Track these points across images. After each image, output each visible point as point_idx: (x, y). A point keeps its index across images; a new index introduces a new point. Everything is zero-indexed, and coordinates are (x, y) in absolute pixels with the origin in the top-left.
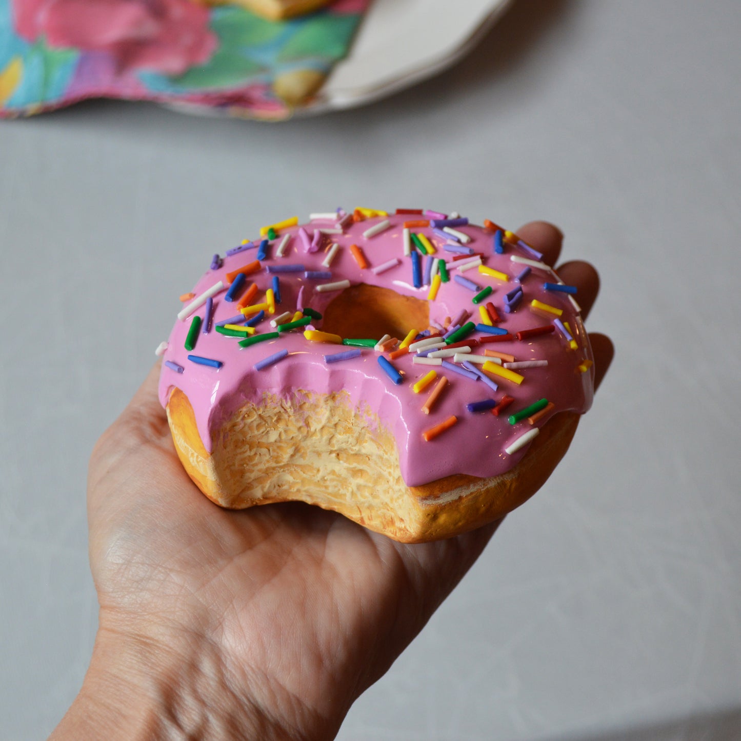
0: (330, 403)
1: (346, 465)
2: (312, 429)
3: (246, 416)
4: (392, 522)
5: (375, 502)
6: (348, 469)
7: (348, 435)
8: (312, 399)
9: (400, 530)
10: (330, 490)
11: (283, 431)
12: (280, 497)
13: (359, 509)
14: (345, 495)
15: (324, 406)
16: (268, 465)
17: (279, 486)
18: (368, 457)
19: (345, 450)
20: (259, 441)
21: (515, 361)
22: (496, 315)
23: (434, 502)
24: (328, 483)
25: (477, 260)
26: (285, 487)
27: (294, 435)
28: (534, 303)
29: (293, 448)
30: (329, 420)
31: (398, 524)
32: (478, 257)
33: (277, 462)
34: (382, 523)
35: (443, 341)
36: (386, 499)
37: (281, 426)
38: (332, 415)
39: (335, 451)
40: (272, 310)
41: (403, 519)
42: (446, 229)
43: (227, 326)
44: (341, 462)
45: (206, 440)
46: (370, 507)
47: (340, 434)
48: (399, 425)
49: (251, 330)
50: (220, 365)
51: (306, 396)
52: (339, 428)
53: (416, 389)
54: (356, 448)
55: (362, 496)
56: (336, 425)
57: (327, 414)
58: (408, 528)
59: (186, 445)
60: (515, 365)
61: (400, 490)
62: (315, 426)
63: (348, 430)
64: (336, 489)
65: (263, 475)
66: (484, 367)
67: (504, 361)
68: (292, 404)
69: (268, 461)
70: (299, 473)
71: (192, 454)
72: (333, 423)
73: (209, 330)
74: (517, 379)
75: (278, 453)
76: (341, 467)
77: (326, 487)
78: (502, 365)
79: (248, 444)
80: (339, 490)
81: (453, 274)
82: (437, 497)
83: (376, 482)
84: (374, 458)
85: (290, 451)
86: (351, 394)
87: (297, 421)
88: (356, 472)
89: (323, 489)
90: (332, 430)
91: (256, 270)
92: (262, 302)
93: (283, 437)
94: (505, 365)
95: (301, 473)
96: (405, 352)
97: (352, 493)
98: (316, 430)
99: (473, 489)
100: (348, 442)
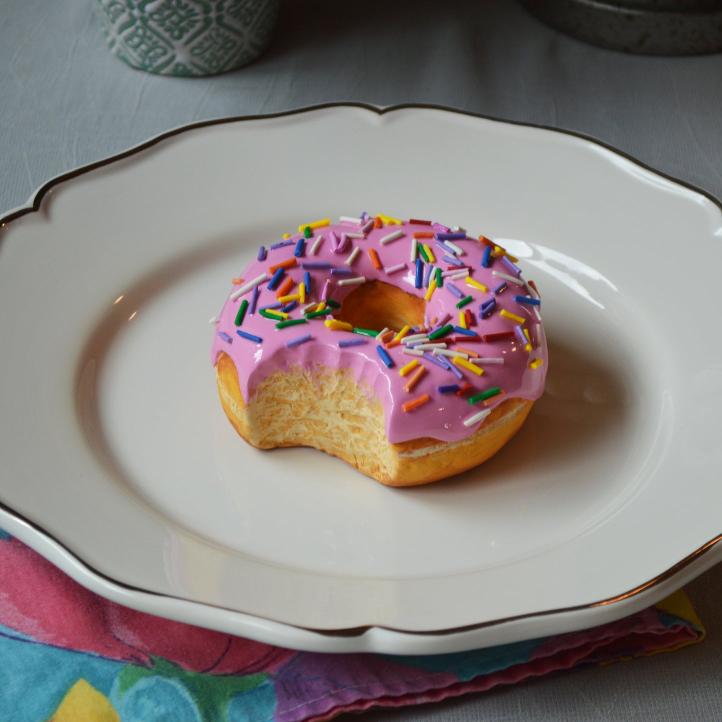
0: (340, 376)
1: (347, 423)
2: (325, 394)
3: (277, 380)
4: (378, 468)
5: (367, 452)
6: (349, 426)
7: (351, 400)
8: (327, 371)
9: (384, 474)
10: (335, 440)
11: (303, 393)
12: (296, 443)
13: (355, 456)
14: (346, 445)
15: (335, 378)
16: (289, 417)
17: (296, 434)
18: (364, 418)
19: (348, 412)
20: (285, 398)
21: (479, 357)
22: (471, 320)
23: (408, 456)
24: (333, 435)
25: (465, 272)
26: (301, 435)
27: (311, 397)
28: (503, 312)
29: (310, 406)
30: (338, 388)
31: (382, 470)
32: (467, 269)
33: (297, 416)
34: (371, 468)
35: (427, 337)
36: (375, 450)
37: (302, 391)
38: (340, 385)
39: (340, 412)
40: (302, 300)
41: (386, 466)
42: (447, 243)
43: (268, 311)
44: (345, 420)
45: (245, 395)
46: (363, 456)
47: (345, 399)
48: (387, 398)
49: (285, 315)
50: (260, 341)
51: (323, 369)
52: (345, 395)
53: (401, 372)
54: (356, 411)
55: (358, 447)
56: (343, 393)
57: (336, 383)
58: (389, 473)
59: (230, 397)
60: (477, 360)
61: (385, 445)
62: (327, 392)
63: (351, 397)
64: (340, 440)
65: (286, 425)
66: (454, 361)
67: (470, 357)
68: (311, 374)
69: (290, 415)
70: (312, 425)
71: (234, 404)
72: (341, 391)
73: (253, 312)
74: (479, 371)
75: (297, 409)
76: (344, 424)
77: (332, 438)
78: (468, 360)
79: (276, 400)
80: (341, 441)
81: (445, 282)
82: (410, 452)
83: (369, 438)
84: (369, 419)
85: (307, 408)
86: (356, 371)
87: (314, 386)
88: (355, 429)
89: (330, 439)
90: (339, 396)
91: (293, 265)
92: (296, 293)
93: (303, 397)
94: (471, 360)
95: (314, 426)
96: (398, 344)
97: (351, 444)
98: (327, 395)
99: (438, 448)
100: (350, 406)
